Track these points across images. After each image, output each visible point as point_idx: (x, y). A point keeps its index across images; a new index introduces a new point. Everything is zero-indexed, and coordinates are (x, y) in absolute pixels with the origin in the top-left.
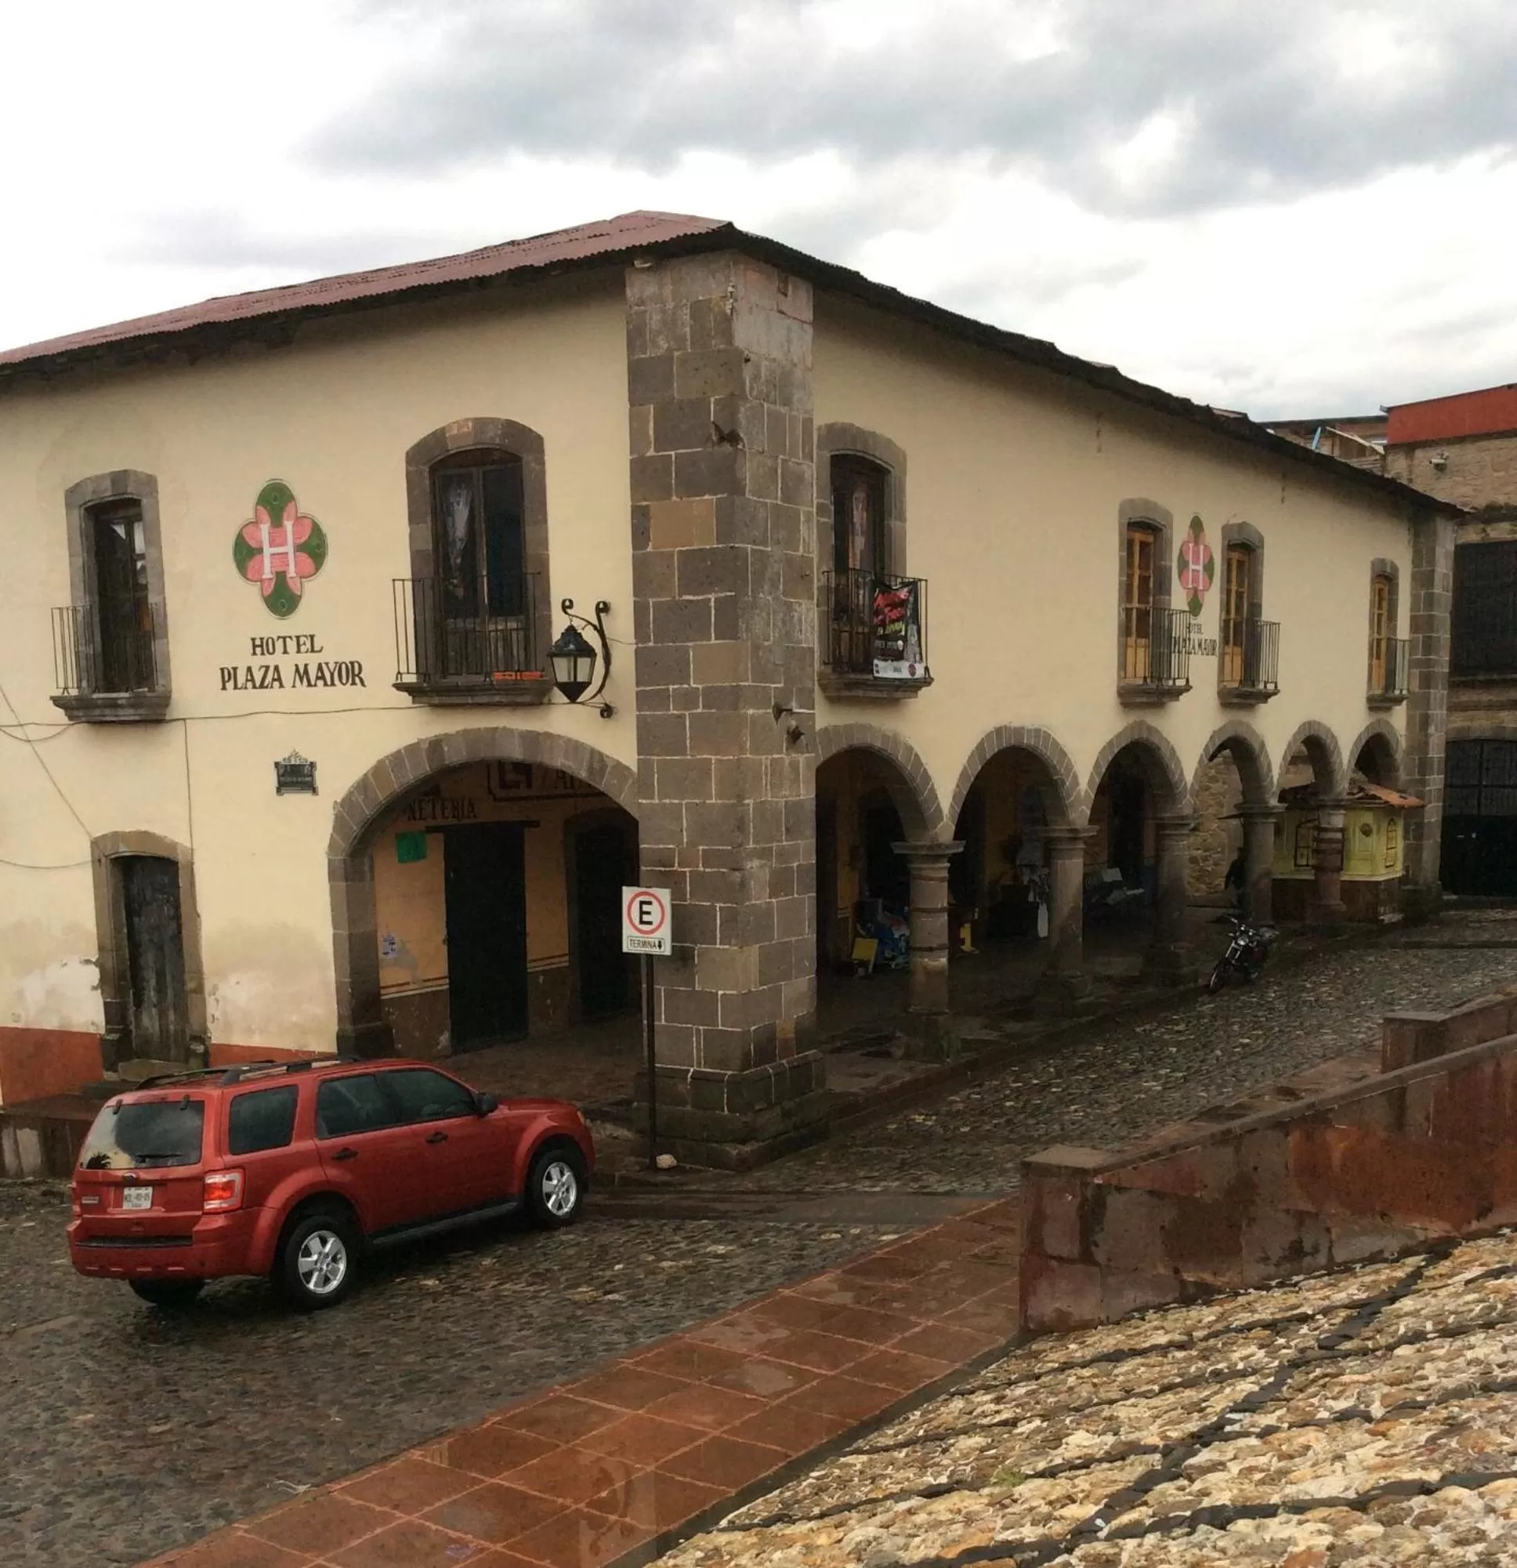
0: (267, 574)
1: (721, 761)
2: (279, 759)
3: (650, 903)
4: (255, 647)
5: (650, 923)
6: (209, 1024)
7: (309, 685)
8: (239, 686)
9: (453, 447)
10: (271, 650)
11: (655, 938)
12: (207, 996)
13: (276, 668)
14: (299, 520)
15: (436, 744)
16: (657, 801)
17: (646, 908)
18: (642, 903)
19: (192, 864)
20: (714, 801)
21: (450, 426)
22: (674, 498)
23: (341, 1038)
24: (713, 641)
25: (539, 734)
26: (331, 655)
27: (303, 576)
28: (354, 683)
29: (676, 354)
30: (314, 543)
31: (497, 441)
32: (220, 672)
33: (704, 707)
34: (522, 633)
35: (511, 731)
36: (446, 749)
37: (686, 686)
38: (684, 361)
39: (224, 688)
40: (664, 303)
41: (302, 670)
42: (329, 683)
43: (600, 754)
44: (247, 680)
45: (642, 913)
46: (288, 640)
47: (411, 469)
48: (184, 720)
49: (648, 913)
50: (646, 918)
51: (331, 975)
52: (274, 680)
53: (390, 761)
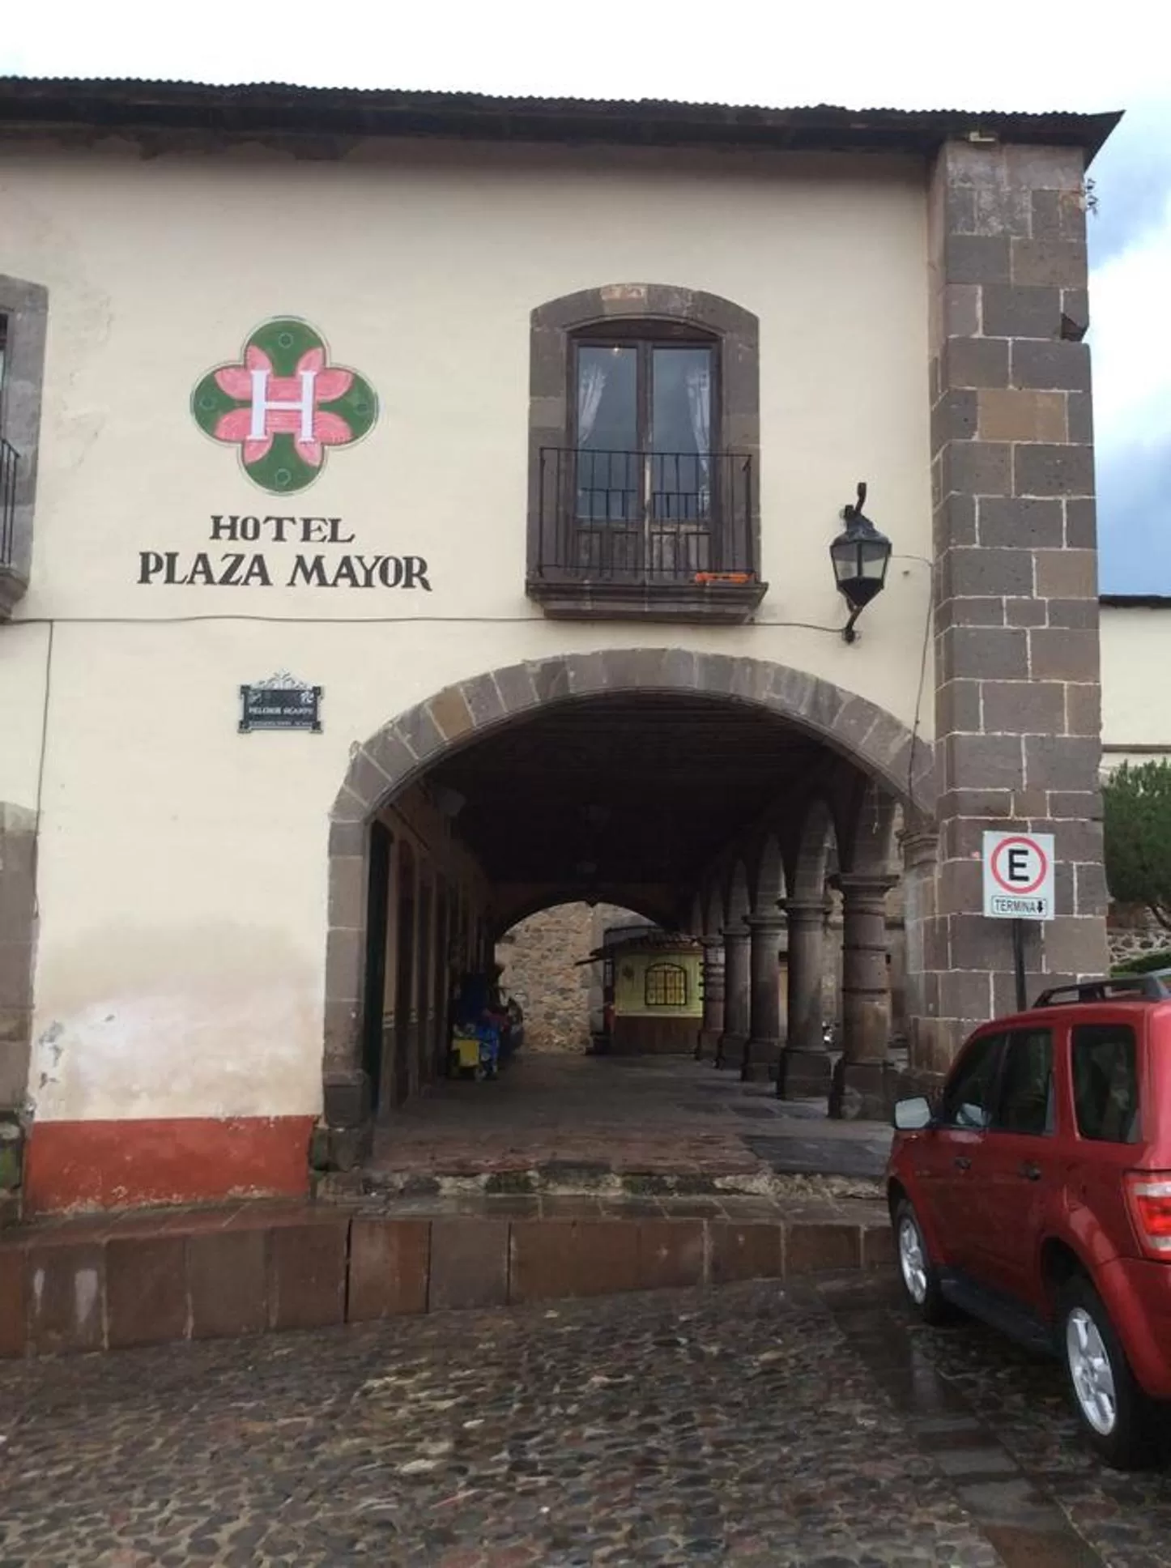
0: (257, 431)
1: (1078, 687)
2: (253, 683)
3: (1025, 852)
4: (217, 527)
5: (1025, 879)
6: (33, 1091)
7: (323, 582)
8: (178, 577)
9: (610, 313)
10: (250, 534)
11: (1032, 897)
12: (34, 1042)
13: (259, 559)
14: (326, 372)
15: (553, 669)
16: (983, 733)
17: (1018, 859)
18: (1012, 853)
19: (36, 833)
20: (1066, 735)
21: (609, 288)
22: (1011, 387)
23: (332, 1091)
24: (1065, 548)
25: (733, 659)
26: (367, 548)
27: (325, 442)
28: (409, 584)
29: (1013, 238)
30: (355, 401)
31: (685, 313)
32: (139, 560)
33: (1052, 624)
34: (704, 539)
35: (689, 655)
36: (572, 674)
37: (1025, 597)
38: (1024, 247)
39: (145, 579)
40: (998, 185)
41: (309, 564)
42: (361, 580)
43: (832, 689)
44: (195, 572)
45: (1013, 865)
46: (286, 524)
47: (538, 330)
48: (51, 621)
49: (1023, 865)
50: (1018, 871)
51: (318, 994)
52: (250, 573)
53: (466, 690)
